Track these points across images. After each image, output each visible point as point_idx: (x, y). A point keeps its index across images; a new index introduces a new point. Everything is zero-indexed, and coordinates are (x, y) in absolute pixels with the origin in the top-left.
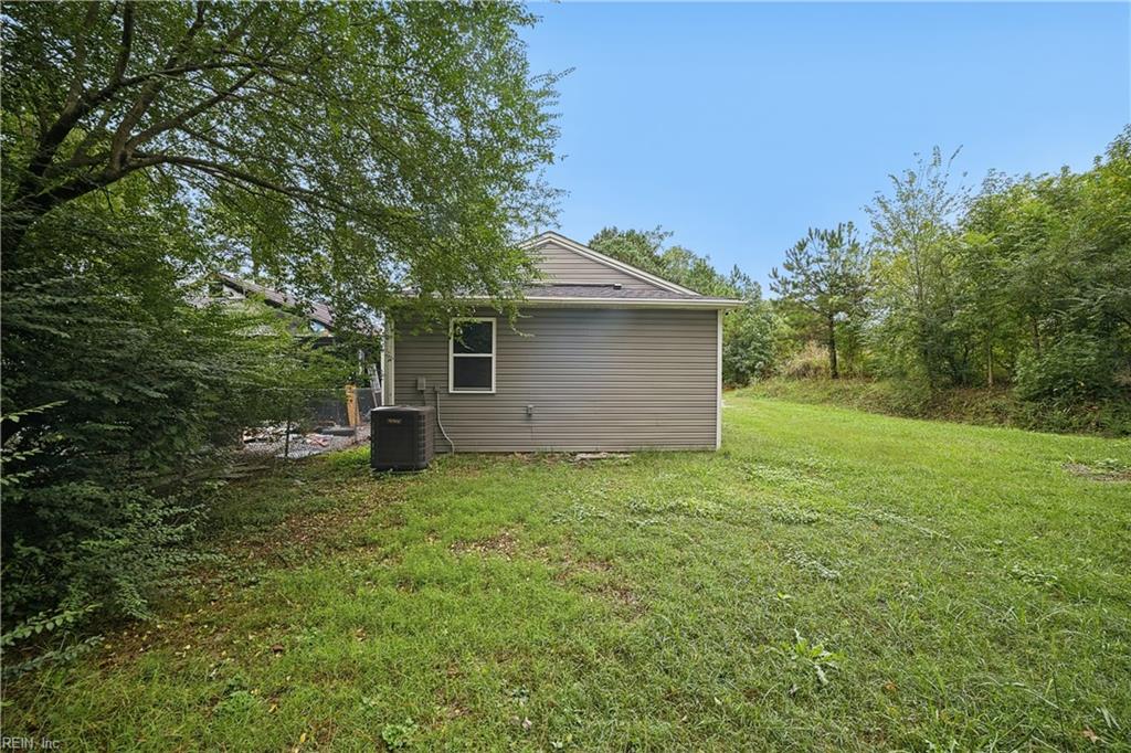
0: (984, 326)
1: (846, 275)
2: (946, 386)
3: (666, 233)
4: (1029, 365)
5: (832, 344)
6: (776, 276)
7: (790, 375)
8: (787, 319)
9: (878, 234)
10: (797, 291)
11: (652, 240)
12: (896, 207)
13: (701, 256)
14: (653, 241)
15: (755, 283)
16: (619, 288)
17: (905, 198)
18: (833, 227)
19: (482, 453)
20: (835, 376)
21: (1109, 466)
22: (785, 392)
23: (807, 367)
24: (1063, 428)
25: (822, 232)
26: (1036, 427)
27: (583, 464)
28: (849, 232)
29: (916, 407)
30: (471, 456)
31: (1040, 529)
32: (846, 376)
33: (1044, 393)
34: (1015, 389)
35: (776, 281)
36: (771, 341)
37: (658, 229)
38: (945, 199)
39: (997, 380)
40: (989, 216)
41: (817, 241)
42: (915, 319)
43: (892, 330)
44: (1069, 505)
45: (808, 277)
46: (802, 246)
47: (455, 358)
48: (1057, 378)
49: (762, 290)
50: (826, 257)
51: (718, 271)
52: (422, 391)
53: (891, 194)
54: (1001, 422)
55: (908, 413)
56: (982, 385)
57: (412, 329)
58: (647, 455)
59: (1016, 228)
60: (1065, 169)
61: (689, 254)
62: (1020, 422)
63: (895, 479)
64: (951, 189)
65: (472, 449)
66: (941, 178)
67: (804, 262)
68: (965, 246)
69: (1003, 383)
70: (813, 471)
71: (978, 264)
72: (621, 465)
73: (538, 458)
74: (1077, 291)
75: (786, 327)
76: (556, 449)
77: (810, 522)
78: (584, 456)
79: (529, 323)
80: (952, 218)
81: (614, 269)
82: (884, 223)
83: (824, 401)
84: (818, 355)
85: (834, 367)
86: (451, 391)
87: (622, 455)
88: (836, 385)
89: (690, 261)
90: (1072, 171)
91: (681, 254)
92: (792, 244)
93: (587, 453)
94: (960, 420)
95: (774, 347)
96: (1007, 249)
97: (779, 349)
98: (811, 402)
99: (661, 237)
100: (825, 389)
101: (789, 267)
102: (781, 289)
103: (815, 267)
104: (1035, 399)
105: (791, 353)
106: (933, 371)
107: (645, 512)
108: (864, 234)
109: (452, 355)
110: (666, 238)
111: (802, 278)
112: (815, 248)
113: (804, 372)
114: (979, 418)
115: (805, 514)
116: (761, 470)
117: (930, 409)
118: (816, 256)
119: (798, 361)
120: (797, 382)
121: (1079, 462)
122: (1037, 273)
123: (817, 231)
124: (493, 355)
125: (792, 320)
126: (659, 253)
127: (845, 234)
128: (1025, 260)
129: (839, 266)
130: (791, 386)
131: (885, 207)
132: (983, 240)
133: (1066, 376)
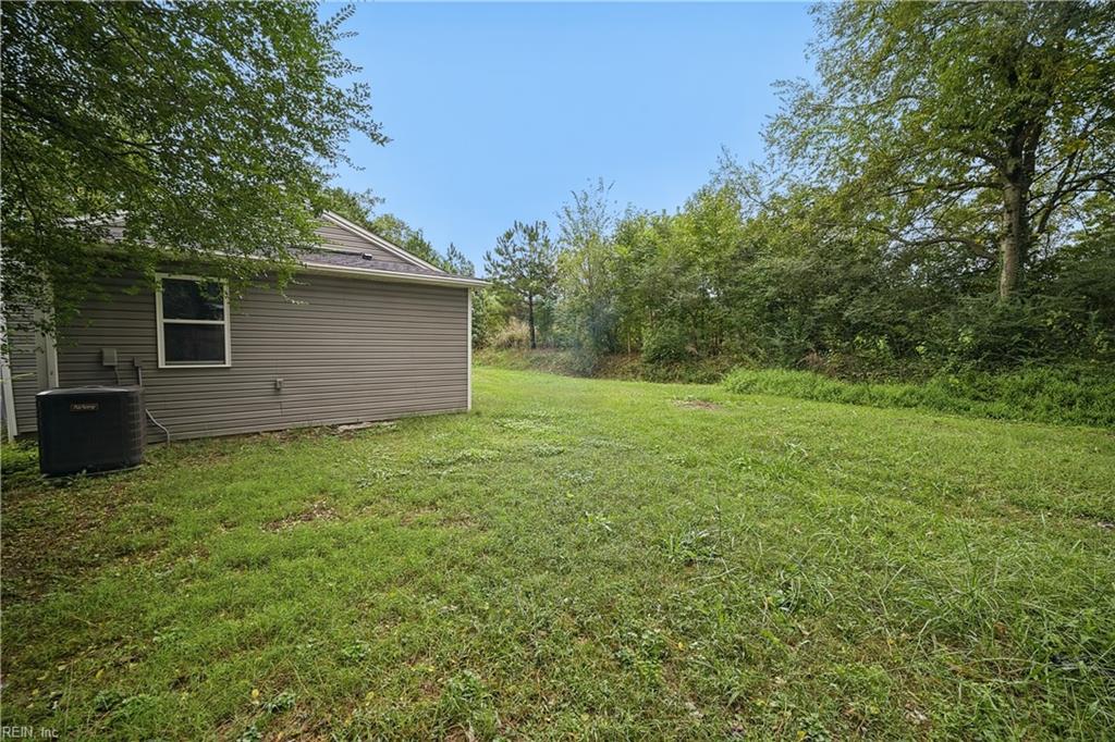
0: (626, 312)
1: (541, 264)
2: (606, 354)
3: (377, 199)
4: (649, 339)
5: (532, 321)
6: (489, 259)
7: (499, 346)
8: (498, 297)
9: (564, 236)
10: (505, 274)
11: (362, 205)
12: (576, 216)
13: (414, 229)
14: (364, 205)
15: (469, 263)
16: (369, 258)
17: (583, 210)
18: (531, 224)
19: (216, 437)
20: (534, 347)
21: (690, 399)
22: (497, 361)
23: (512, 339)
24: (666, 380)
25: (524, 226)
26: (653, 380)
27: (348, 435)
28: (544, 229)
29: (589, 370)
30: (199, 443)
31: (672, 437)
32: (541, 346)
33: (656, 358)
34: (642, 355)
35: (488, 262)
36: (484, 316)
37: (368, 192)
38: (605, 218)
39: (633, 350)
40: (627, 236)
41: (521, 232)
42: (588, 304)
43: (575, 311)
44: (680, 421)
45: (514, 262)
46: (509, 235)
47: (165, 324)
48: (662, 348)
49: (475, 268)
50: (527, 248)
51: (434, 247)
52: (112, 367)
53: (573, 207)
54: (635, 378)
55: (584, 374)
56: (624, 353)
57: (129, 286)
58: (412, 420)
59: (642, 246)
60: (664, 211)
61: (402, 225)
62: (645, 377)
63: (598, 419)
64: (609, 212)
65: (201, 434)
66: (602, 202)
67: (510, 249)
68: (617, 256)
69: (636, 351)
70: (546, 420)
71: (623, 269)
72: (390, 431)
73: (294, 436)
74: (671, 292)
75: (497, 303)
76: (315, 423)
77: (560, 452)
78: (346, 427)
79: (303, 290)
80: (609, 232)
81: (359, 236)
82: (569, 229)
83: (527, 367)
84: (521, 329)
85: (533, 340)
86: (162, 365)
87: (385, 424)
88: (536, 354)
89: (403, 232)
90: (668, 213)
91: (394, 225)
92: (502, 233)
93: (349, 424)
94: (614, 378)
95: (485, 322)
96: (639, 260)
97: (489, 323)
98: (518, 368)
99: (371, 202)
100: (527, 358)
101: (499, 252)
102: (493, 271)
103: (519, 255)
104: (651, 362)
105: (499, 327)
106: (597, 343)
107: (439, 465)
108: (554, 234)
109: (161, 321)
110: (377, 204)
111: (510, 263)
112: (520, 239)
113: (509, 344)
114: (624, 376)
115: (554, 449)
116: (509, 423)
117: (596, 371)
118: (519, 245)
119: (504, 335)
120: (505, 352)
121: (678, 399)
122: (654, 277)
123: (521, 224)
124: (226, 323)
125: (503, 298)
126: (370, 218)
127: (540, 231)
128: (647, 269)
129: (535, 256)
130: (500, 355)
131: (569, 216)
132: (624, 251)
133: (666, 347)
